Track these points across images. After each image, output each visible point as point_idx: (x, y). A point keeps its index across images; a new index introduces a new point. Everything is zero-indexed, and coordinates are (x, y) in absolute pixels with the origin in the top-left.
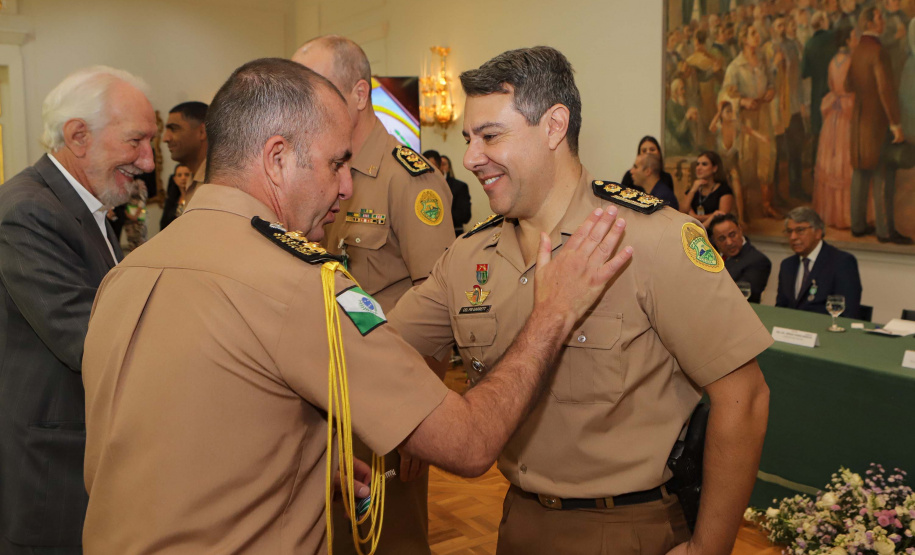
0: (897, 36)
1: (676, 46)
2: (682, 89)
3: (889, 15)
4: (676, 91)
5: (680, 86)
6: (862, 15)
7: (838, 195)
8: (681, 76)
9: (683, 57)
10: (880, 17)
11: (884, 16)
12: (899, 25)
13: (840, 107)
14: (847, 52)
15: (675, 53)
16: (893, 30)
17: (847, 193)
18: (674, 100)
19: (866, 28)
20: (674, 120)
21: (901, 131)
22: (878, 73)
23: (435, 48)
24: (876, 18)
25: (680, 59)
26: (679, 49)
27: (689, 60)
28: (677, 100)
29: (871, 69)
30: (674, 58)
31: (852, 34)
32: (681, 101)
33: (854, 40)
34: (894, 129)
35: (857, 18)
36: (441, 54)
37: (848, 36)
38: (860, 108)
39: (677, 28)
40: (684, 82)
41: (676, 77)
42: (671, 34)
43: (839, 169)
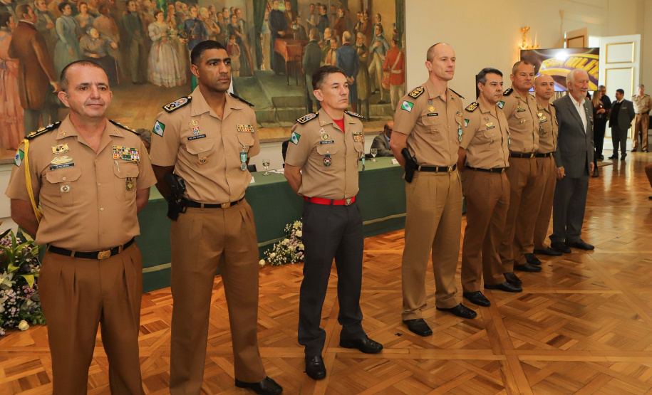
0: (48, 27)
3: (39, 12)
6: (17, 7)
7: (13, 128)
10: (33, 13)
11: (36, 12)
12: (49, 21)
13: (7, 67)
14: (8, 30)
16: (45, 23)
17: (21, 125)
19: (23, 17)
21: (58, 85)
22: (36, 47)
24: (30, 12)
29: (30, 43)
31: (11, 19)
33: (13, 22)
34: (53, 83)
35: (14, 9)
37: (8, 20)
38: (24, 70)
43: (11, 110)
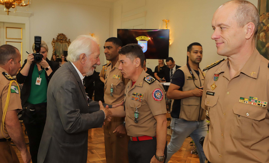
1: (263, 20)
2: (265, 36)
4: (262, 37)
5: (264, 35)
8: (264, 31)
9: (266, 24)
15: (262, 23)
18: (261, 40)
20: (261, 47)
23: (164, 20)
25: (264, 25)
26: (264, 21)
27: (268, 25)
28: (262, 40)
30: (262, 25)
32: (264, 40)
36: (166, 22)
39: (264, 14)
40: (266, 34)
41: (262, 32)
42: (261, 16)
